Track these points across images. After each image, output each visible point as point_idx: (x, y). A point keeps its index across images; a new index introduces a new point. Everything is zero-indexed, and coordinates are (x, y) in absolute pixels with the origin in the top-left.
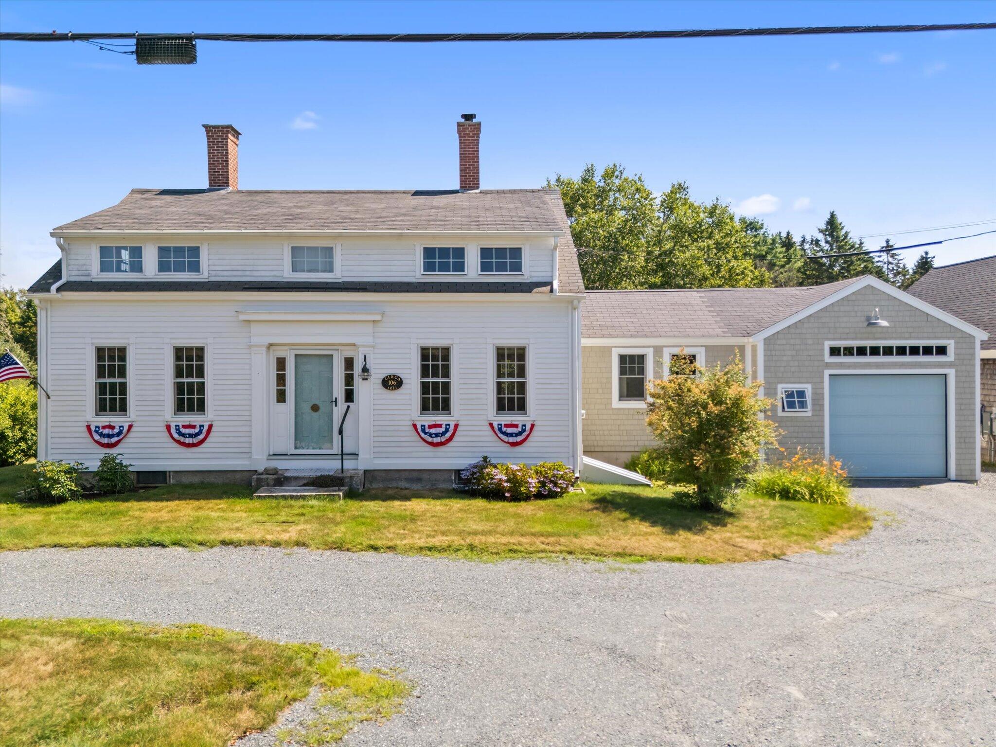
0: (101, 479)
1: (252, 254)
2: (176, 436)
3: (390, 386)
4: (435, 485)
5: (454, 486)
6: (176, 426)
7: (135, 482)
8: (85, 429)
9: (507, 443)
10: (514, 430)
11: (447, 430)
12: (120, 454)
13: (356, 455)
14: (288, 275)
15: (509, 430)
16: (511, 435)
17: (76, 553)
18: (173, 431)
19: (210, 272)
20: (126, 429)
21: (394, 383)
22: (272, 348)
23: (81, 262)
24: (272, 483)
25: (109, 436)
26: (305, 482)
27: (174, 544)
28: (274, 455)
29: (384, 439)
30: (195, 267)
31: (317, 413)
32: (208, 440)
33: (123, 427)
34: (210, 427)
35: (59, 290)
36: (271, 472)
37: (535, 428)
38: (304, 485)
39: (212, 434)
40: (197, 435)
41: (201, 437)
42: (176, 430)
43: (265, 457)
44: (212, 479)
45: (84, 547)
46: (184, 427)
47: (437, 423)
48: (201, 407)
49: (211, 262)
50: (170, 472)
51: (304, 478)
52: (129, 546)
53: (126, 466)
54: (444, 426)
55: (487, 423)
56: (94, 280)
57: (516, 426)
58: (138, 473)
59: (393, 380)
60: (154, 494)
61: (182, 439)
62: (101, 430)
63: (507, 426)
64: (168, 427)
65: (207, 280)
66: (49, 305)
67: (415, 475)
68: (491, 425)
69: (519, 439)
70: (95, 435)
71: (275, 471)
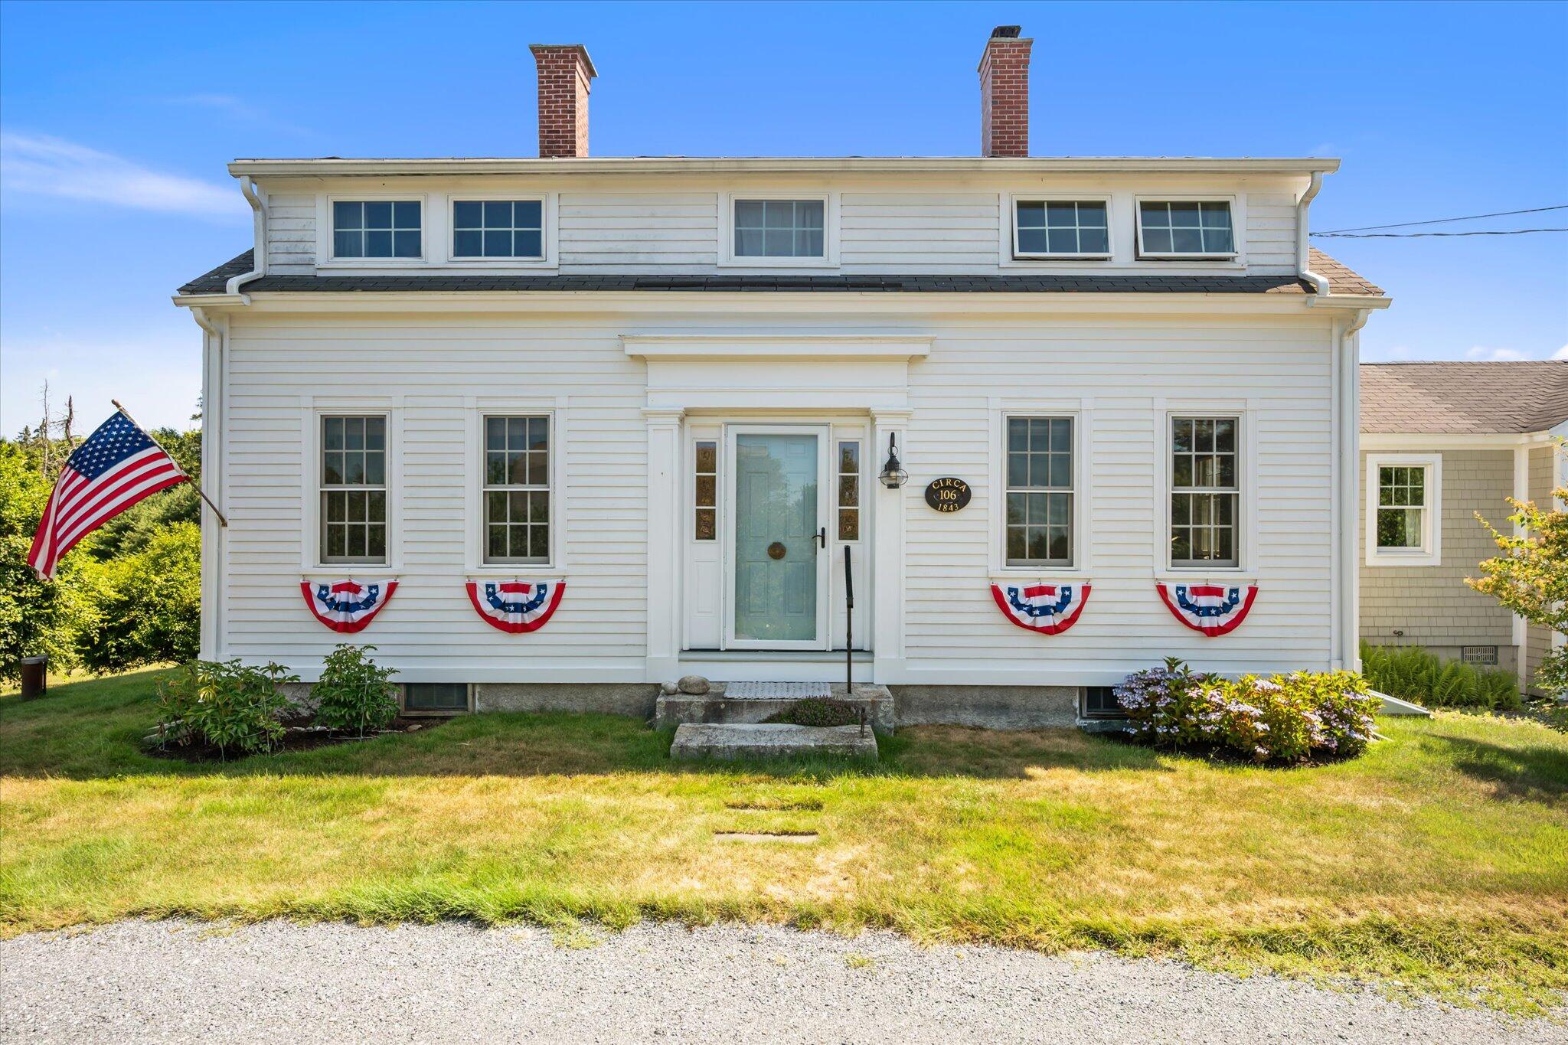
0: (328, 702)
1: (653, 216)
2: (488, 608)
3: (944, 502)
4: (1036, 719)
5: (1079, 722)
6: (488, 586)
7: (401, 708)
8: (299, 593)
9: (1199, 628)
10: (1215, 601)
11: (1066, 600)
12: (368, 647)
13: (871, 652)
14: (727, 260)
15: (1203, 601)
16: (1207, 611)
17: (230, 938)
18: (481, 596)
19: (563, 256)
20: (383, 592)
21: (952, 495)
22: (689, 421)
23: (294, 236)
24: (700, 713)
25: (348, 607)
26: (774, 712)
27: (511, 915)
28: (691, 650)
29: (930, 618)
30: (531, 246)
31: (782, 562)
32: (555, 617)
33: (376, 587)
34: (561, 588)
35: (244, 288)
36: (695, 690)
37: (1258, 598)
38: (771, 720)
39: (562, 606)
40: (532, 605)
41: (541, 611)
42: (489, 594)
43: (676, 655)
44: (561, 702)
45: (252, 922)
46: (506, 588)
47: (1045, 584)
48: (540, 547)
49: (564, 235)
50: (474, 685)
51: (769, 704)
52: (382, 919)
53: (383, 674)
54: (1058, 591)
55: (1152, 586)
56: (320, 274)
57: (1218, 592)
58: (408, 686)
59: (951, 488)
60: (443, 738)
61: (500, 615)
62: (331, 595)
63: (1196, 591)
64: (471, 589)
65: (555, 273)
66: (226, 328)
67: (995, 697)
68: (1162, 590)
69: (1223, 620)
70: (318, 604)
71: (702, 688)
